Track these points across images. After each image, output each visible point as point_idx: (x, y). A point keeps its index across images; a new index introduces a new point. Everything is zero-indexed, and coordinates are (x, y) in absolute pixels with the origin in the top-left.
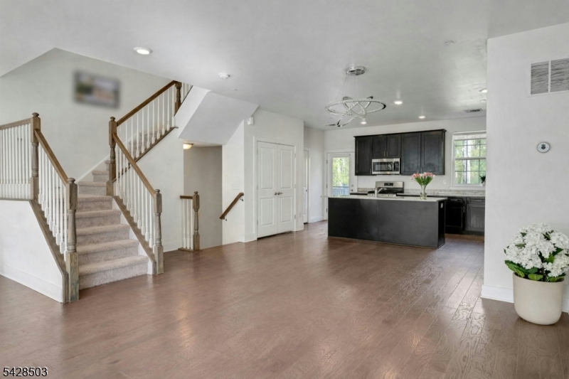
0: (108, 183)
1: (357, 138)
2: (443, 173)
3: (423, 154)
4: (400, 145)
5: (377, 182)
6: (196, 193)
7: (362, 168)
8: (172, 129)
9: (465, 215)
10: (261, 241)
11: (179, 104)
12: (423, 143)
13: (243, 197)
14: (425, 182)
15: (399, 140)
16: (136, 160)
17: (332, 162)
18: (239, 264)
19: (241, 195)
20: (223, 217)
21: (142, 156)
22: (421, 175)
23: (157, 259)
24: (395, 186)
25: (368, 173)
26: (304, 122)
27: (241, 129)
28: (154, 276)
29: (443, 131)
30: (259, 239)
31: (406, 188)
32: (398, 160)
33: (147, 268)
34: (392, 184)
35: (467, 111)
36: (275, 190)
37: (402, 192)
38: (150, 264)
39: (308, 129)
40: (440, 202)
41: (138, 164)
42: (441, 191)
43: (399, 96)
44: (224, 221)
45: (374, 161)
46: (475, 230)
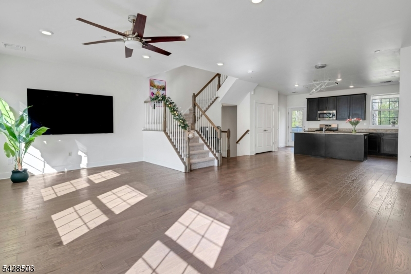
0: (192, 124)
1: (308, 99)
2: (365, 119)
3: (351, 108)
4: (336, 103)
5: (320, 125)
6: (229, 129)
7: (311, 116)
8: (217, 98)
9: (380, 143)
10: (258, 155)
11: (219, 86)
12: (351, 101)
13: (249, 132)
14: (356, 124)
15: (336, 100)
16: (205, 111)
17: (292, 113)
18: (247, 166)
19: (248, 131)
20: (237, 142)
21: (207, 109)
22: (353, 120)
23: (219, 159)
24: (332, 126)
25: (315, 119)
26: (278, 92)
27: (248, 96)
28: (218, 166)
29: (365, 94)
30: (256, 154)
31: (339, 128)
32: (335, 112)
33: (214, 163)
34: (330, 126)
35: (382, 82)
36: (263, 129)
37: (337, 130)
38: (216, 161)
39: (279, 94)
40: (365, 135)
41: (206, 113)
42: (363, 129)
43: (339, 76)
44: (238, 144)
45: (319, 112)
46: (387, 153)
